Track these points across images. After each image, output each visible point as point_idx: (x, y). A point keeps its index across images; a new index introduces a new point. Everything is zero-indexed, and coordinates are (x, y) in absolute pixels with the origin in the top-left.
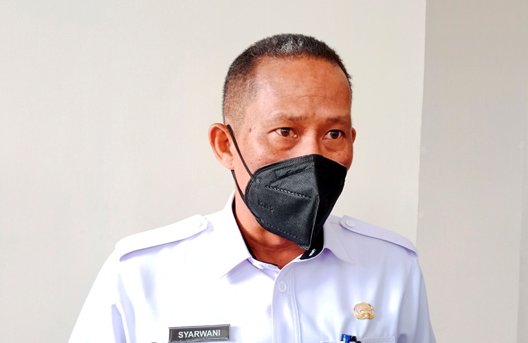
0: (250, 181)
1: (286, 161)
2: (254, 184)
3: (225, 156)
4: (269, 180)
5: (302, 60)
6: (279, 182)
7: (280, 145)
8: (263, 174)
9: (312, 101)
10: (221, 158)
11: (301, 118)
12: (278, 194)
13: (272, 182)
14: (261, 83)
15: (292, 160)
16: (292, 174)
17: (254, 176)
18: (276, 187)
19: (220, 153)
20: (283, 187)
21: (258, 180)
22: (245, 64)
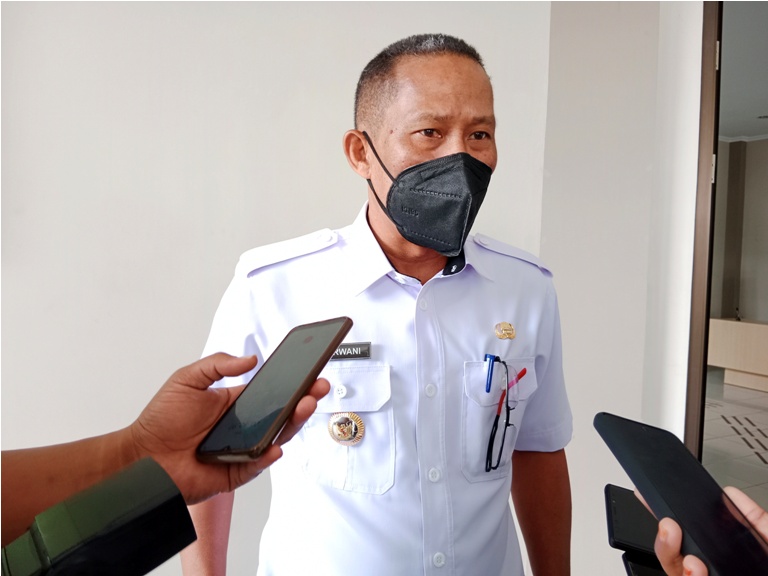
0: (393, 186)
1: (432, 162)
2: (397, 188)
3: (361, 165)
4: (413, 183)
5: (445, 57)
6: (426, 184)
7: (425, 145)
8: (407, 177)
9: (458, 99)
10: (356, 167)
11: (446, 117)
12: (424, 197)
13: (417, 184)
14: (401, 82)
15: (438, 160)
16: (440, 174)
17: (396, 181)
18: (422, 189)
19: (355, 162)
20: (429, 189)
21: (401, 185)
22: (382, 66)
